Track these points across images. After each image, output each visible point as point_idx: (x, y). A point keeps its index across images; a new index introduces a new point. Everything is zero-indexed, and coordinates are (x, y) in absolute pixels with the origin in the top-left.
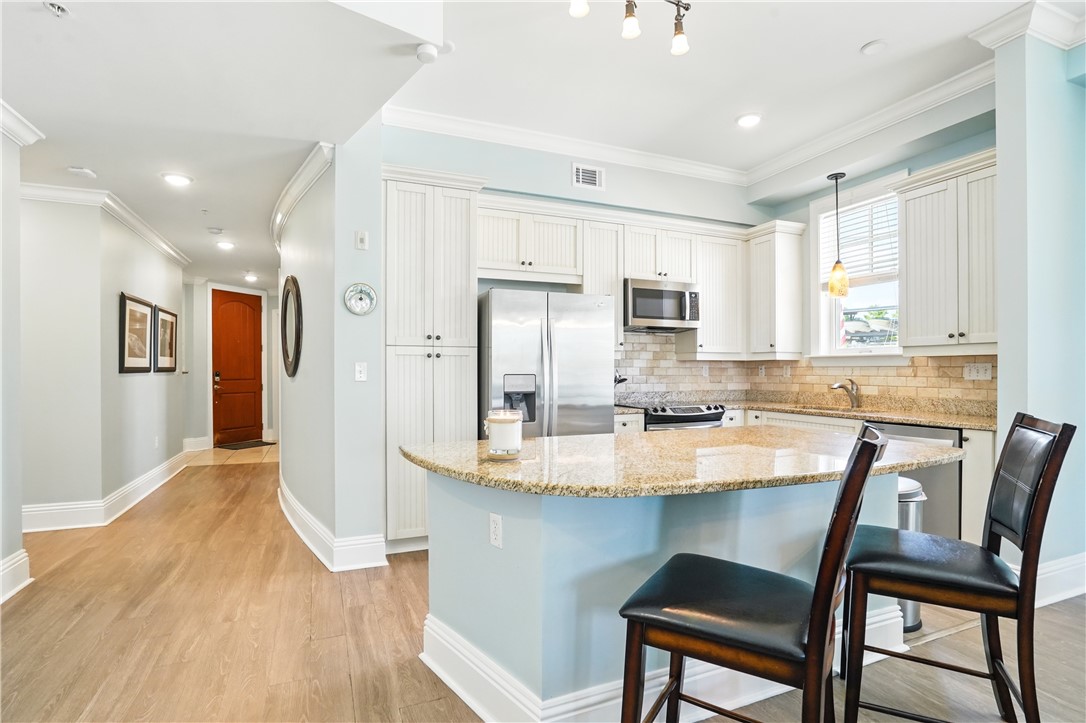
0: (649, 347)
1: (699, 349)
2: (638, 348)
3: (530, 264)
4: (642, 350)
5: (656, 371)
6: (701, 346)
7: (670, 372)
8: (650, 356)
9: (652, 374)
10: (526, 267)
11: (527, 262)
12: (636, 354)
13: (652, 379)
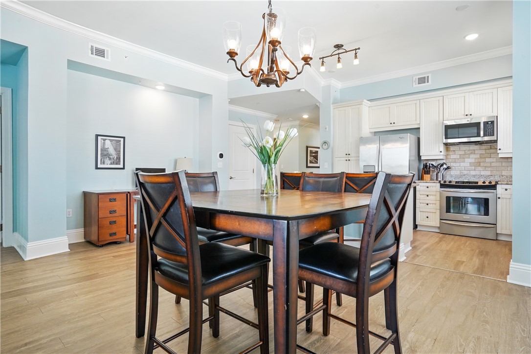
0: (476, 152)
1: (499, 151)
2: (468, 153)
3: (394, 123)
4: (472, 153)
5: (482, 164)
6: (500, 149)
7: (493, 164)
8: (478, 156)
9: (479, 166)
10: (393, 125)
11: (392, 123)
12: (467, 156)
13: (479, 168)
